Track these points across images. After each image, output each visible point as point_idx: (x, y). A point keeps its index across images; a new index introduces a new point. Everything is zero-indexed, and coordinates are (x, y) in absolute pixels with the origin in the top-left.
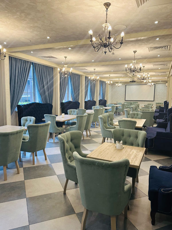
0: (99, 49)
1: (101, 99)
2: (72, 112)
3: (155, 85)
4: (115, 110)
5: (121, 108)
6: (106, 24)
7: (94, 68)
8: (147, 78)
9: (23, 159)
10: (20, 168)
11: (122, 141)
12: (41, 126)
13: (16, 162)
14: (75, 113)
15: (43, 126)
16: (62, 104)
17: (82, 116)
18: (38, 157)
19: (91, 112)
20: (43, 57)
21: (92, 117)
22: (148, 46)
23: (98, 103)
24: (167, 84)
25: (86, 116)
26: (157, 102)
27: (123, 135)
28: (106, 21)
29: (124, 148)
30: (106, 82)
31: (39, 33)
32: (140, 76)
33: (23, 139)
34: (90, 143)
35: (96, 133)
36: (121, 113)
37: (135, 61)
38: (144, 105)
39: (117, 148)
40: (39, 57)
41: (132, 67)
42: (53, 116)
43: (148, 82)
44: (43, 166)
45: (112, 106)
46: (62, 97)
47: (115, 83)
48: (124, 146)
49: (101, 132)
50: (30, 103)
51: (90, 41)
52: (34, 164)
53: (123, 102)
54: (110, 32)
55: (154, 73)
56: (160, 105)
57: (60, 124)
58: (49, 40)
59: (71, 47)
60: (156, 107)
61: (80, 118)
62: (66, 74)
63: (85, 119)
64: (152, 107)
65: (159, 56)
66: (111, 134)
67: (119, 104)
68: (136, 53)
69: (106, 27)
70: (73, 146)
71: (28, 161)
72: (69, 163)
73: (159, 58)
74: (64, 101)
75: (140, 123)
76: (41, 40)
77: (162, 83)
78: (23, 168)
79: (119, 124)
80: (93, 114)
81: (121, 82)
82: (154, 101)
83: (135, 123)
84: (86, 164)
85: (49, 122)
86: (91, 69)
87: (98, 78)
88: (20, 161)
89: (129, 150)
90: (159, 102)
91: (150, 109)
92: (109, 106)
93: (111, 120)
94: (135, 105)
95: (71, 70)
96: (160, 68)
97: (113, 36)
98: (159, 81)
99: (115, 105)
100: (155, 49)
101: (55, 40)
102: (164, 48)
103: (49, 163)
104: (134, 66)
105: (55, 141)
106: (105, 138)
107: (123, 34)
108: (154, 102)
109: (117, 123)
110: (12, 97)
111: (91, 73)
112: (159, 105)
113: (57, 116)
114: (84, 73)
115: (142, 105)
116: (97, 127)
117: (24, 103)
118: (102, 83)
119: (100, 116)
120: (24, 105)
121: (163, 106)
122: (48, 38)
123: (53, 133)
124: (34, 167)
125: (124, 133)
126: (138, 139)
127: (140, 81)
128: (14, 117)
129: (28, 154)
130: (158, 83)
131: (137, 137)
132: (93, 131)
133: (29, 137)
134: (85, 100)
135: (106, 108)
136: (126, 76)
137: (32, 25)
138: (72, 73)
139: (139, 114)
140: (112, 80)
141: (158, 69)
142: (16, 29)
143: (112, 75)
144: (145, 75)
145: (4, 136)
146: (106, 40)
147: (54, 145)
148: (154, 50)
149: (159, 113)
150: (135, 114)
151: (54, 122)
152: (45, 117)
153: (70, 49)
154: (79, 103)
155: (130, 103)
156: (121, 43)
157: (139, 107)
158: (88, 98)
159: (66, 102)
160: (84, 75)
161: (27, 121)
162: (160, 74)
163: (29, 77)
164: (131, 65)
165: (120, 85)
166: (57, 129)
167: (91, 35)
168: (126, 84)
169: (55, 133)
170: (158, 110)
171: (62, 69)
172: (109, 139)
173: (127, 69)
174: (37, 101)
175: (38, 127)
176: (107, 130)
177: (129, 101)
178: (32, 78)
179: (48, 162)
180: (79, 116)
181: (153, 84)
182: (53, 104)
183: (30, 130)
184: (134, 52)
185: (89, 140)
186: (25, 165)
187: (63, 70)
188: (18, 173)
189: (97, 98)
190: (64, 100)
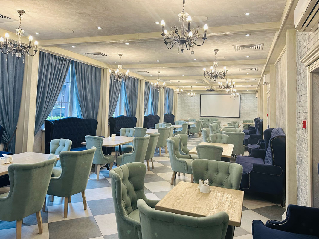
0: (173, 46)
1: (167, 113)
2: (127, 133)
3: (240, 95)
4: (187, 129)
5: (195, 126)
6: (183, 13)
7: (159, 71)
8: (231, 86)
9: (49, 208)
10: (43, 224)
11: (208, 180)
12: (81, 154)
13: (38, 213)
14: (131, 133)
15: (84, 154)
16: (111, 120)
17: (143, 139)
18: (72, 204)
19: (155, 133)
20: (88, 54)
21: (156, 140)
22: (234, 43)
23: (162, 119)
24: (257, 95)
25: (148, 138)
26: (244, 119)
27: (207, 170)
28: (183, 9)
29: (211, 191)
30: (175, 90)
31: (87, 21)
32: (221, 84)
33: (53, 175)
34: (153, 180)
35: (161, 165)
36: (195, 133)
37: (217, 63)
38: (228, 124)
39: (201, 191)
40: (82, 54)
41: (213, 71)
42: (98, 139)
43: (232, 91)
44: (82, 220)
45: (184, 124)
46: (112, 109)
47: (186, 92)
48: (211, 188)
49: (170, 163)
50: (63, 117)
51: (162, 34)
52: (66, 216)
53: (197, 118)
54: (189, 24)
55: (240, 80)
56: (249, 123)
57: (107, 150)
58: (99, 31)
59: (130, 41)
60: (244, 127)
61: (139, 141)
62: (120, 78)
63: (146, 143)
64: (239, 126)
65: (248, 57)
66: (185, 167)
67: (193, 120)
68: (218, 52)
69: (184, 17)
70: (132, 188)
71: (57, 212)
72: (127, 216)
73: (248, 59)
74: (114, 116)
75: (228, 150)
76: (88, 31)
77: (250, 94)
78: (49, 224)
79: (198, 151)
80: (158, 136)
81: (193, 91)
82: (240, 117)
83: (221, 150)
84: (160, 221)
85: (94, 148)
86: (154, 72)
87: (164, 84)
88: (45, 211)
89: (219, 194)
90: (247, 120)
91: (237, 129)
92: (178, 124)
93: (185, 145)
94: (214, 123)
95: (128, 72)
96: (248, 74)
97: (193, 29)
98: (246, 91)
99: (187, 123)
100: (243, 48)
101: (109, 31)
102: (255, 47)
103: (91, 215)
104: (216, 70)
105: (100, 178)
106: (176, 172)
107: (206, 27)
108: (239, 119)
109: (194, 150)
110: (38, 109)
111: (155, 77)
112: (247, 123)
113: (104, 137)
114: (144, 76)
115: (224, 124)
116: (162, 156)
117: (55, 117)
118: (168, 91)
119: (169, 139)
120: (56, 121)
121: (253, 124)
122: (99, 28)
123: (97, 165)
124: (67, 222)
125: (209, 167)
126: (230, 176)
127: (222, 90)
128: (38, 138)
129: (57, 200)
130: (245, 93)
131: (228, 173)
132: (157, 162)
133: (61, 172)
134: (144, 115)
135: (175, 126)
136: (203, 83)
137: (78, 11)
138: (128, 76)
139: (224, 136)
140: (182, 88)
141: (245, 74)
142: (56, 15)
143: (182, 81)
144: (229, 82)
145: (24, 170)
146: (183, 34)
147: (98, 184)
148: (241, 49)
149: (249, 135)
150: (218, 137)
151: (100, 147)
152: (86, 140)
153: (127, 44)
154: (136, 119)
155: (207, 121)
156: (204, 39)
157: (219, 125)
158: (149, 113)
159: (117, 117)
160: (144, 79)
161: (59, 145)
162: (248, 81)
163: (65, 81)
164: (212, 68)
165: (192, 94)
166: (104, 158)
167: (163, 27)
168: (201, 93)
169: (101, 165)
170: (248, 131)
171: (114, 71)
172: (182, 174)
173: (206, 73)
174: (75, 115)
175: (76, 155)
176: (180, 161)
177: (206, 118)
178: (70, 82)
179: (89, 213)
180: (137, 139)
181: (238, 94)
182: (99, 120)
183: (64, 159)
184: (215, 50)
185: (151, 175)
186: (52, 219)
187: (115, 73)
188: (40, 233)
189: (162, 113)
190: (114, 114)
